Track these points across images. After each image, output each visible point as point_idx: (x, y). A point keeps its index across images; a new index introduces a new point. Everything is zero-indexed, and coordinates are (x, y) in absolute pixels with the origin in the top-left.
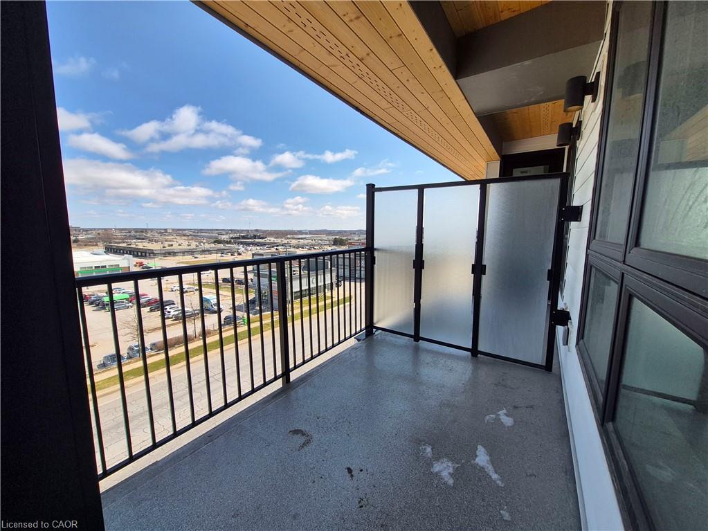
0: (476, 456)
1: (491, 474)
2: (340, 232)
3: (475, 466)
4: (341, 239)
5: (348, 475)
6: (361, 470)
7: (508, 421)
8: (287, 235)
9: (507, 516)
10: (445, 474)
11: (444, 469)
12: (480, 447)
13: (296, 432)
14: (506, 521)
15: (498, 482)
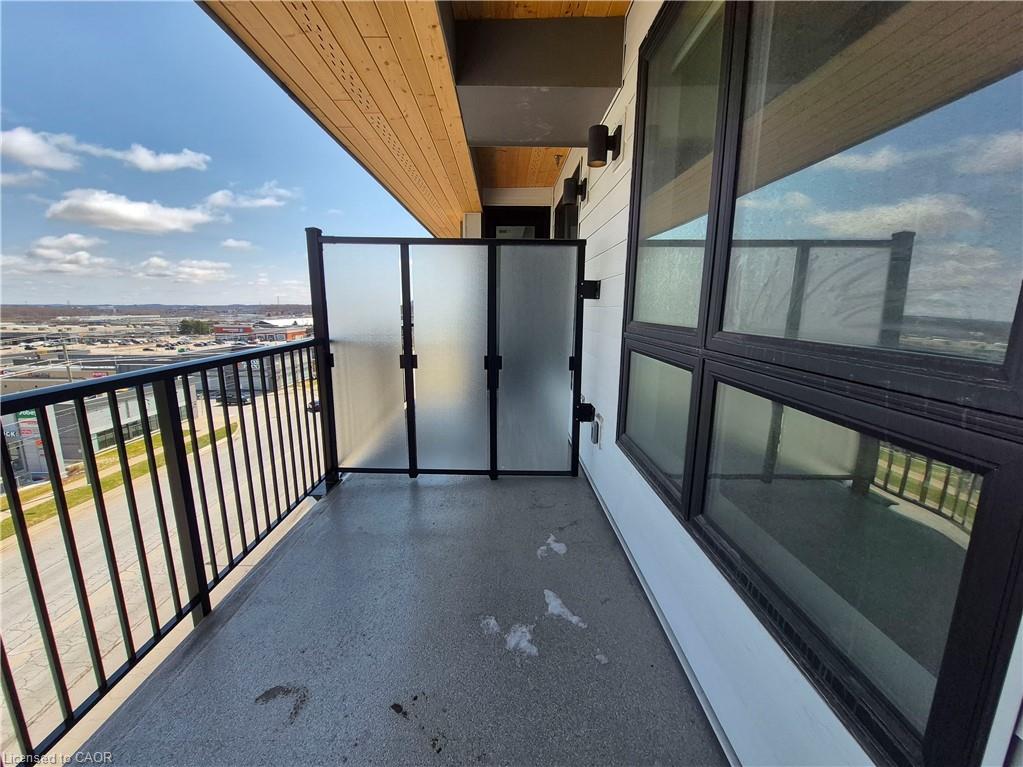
0: (547, 605)
1: (570, 618)
2: (194, 309)
3: (551, 618)
4: (198, 322)
5: (399, 716)
6: (415, 698)
7: (560, 548)
8: (55, 314)
9: (603, 659)
10: (524, 644)
11: (520, 638)
12: (546, 592)
13: (269, 695)
14: (605, 665)
15: (581, 624)
